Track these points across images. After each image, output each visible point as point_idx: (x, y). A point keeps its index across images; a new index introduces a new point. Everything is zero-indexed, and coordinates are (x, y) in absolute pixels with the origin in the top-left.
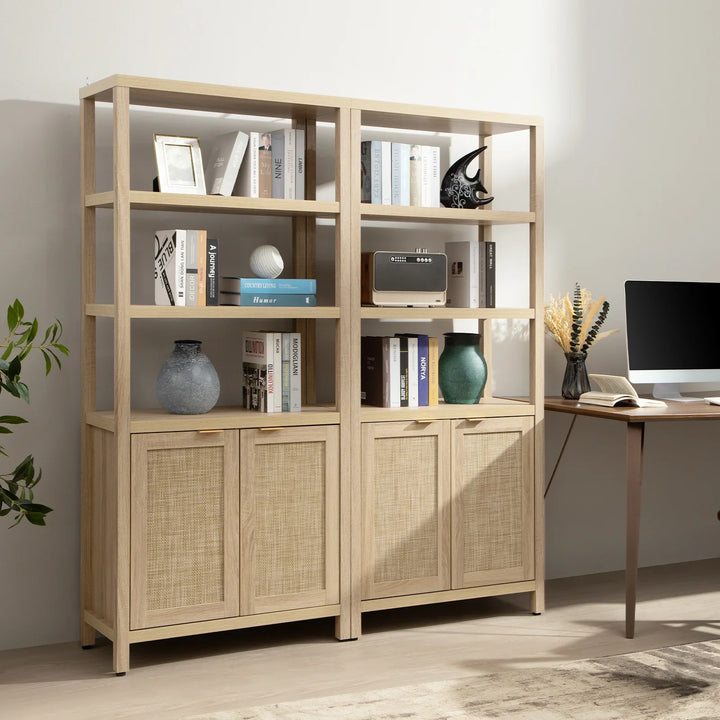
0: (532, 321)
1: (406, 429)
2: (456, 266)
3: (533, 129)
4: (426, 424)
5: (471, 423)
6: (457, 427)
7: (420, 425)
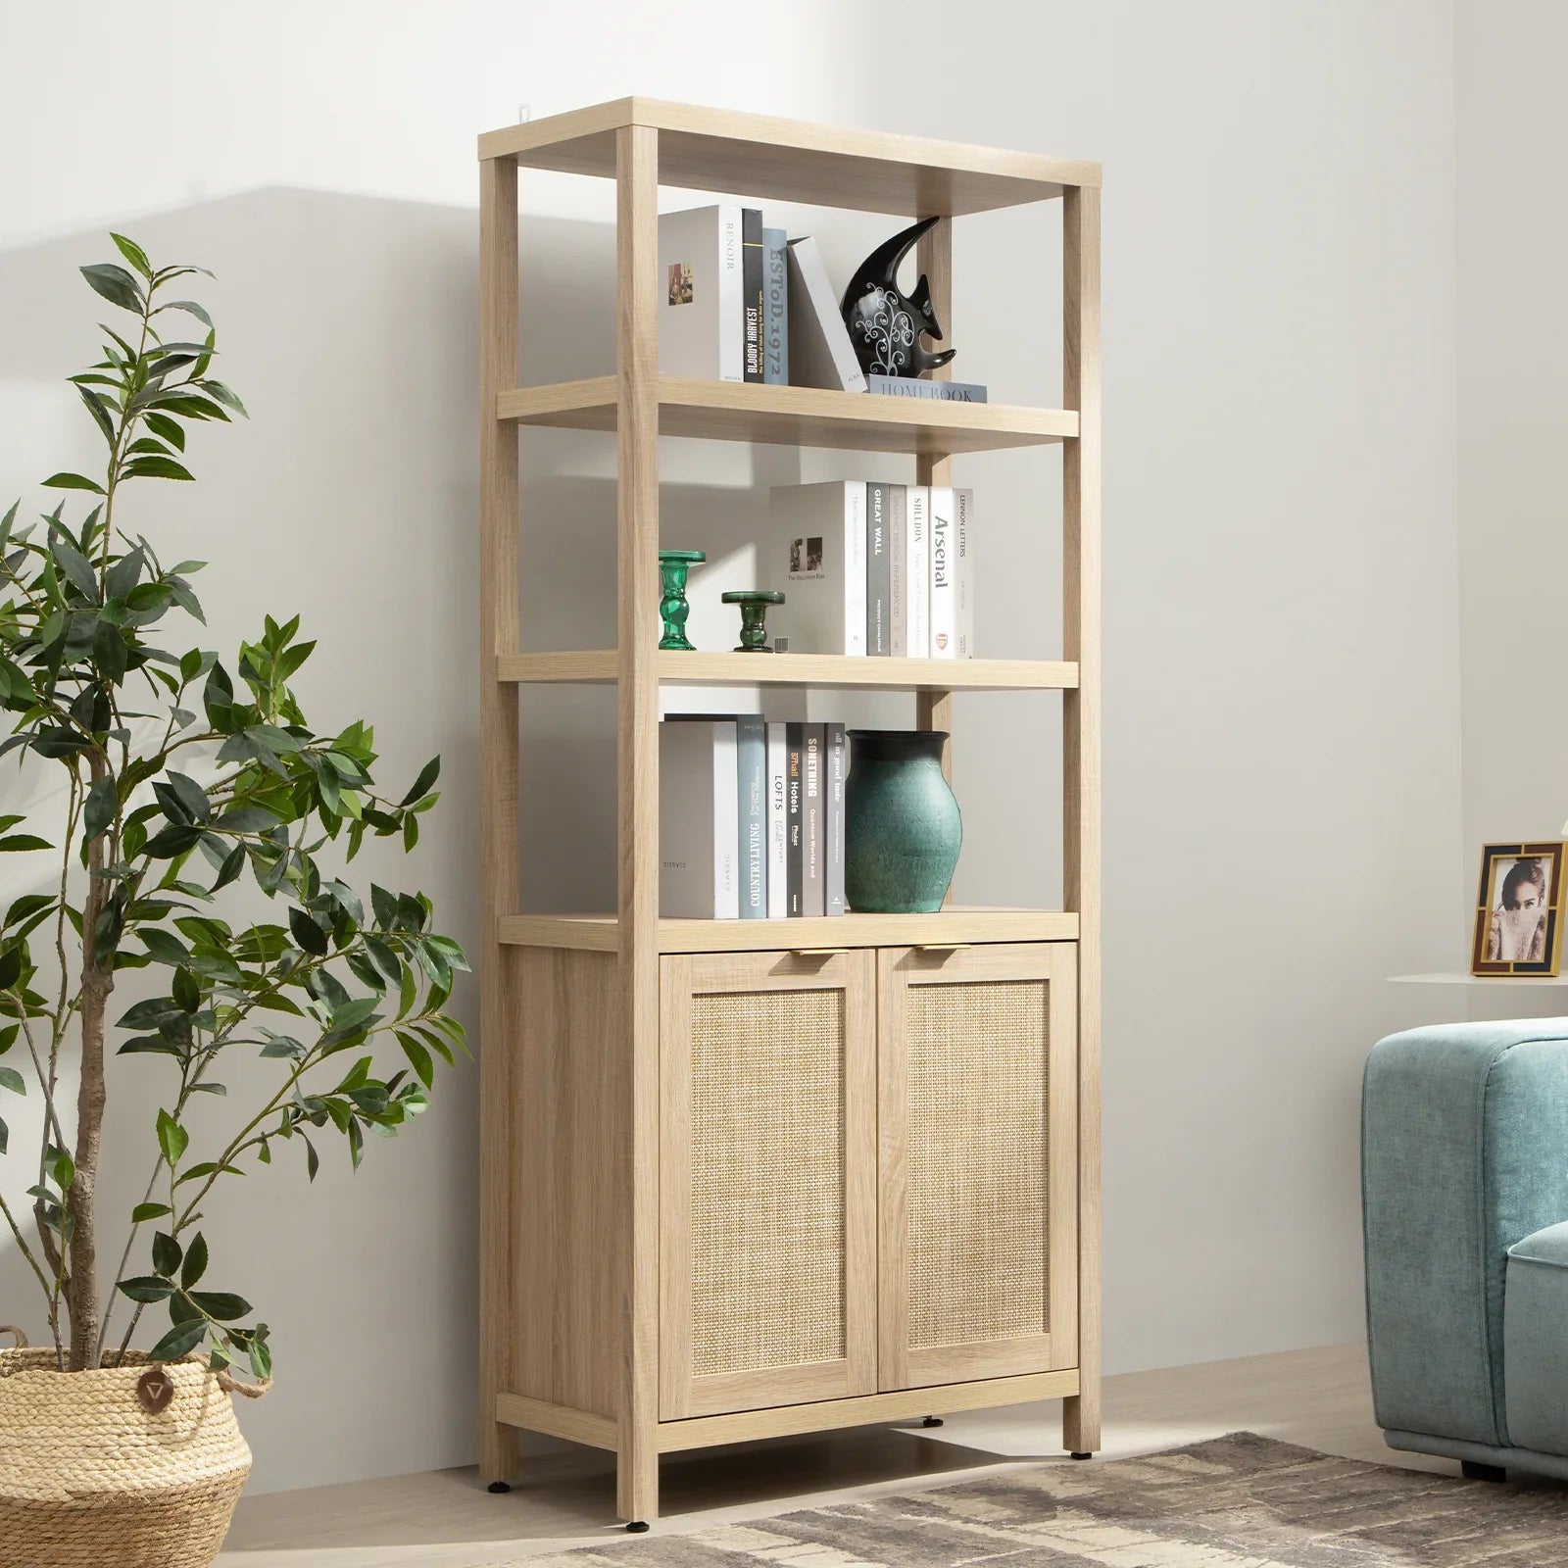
0: (1071, 696)
1: (774, 972)
2: (803, 549)
3: (1070, 193)
4: (823, 959)
5: (929, 956)
6: (898, 968)
7: (805, 961)
